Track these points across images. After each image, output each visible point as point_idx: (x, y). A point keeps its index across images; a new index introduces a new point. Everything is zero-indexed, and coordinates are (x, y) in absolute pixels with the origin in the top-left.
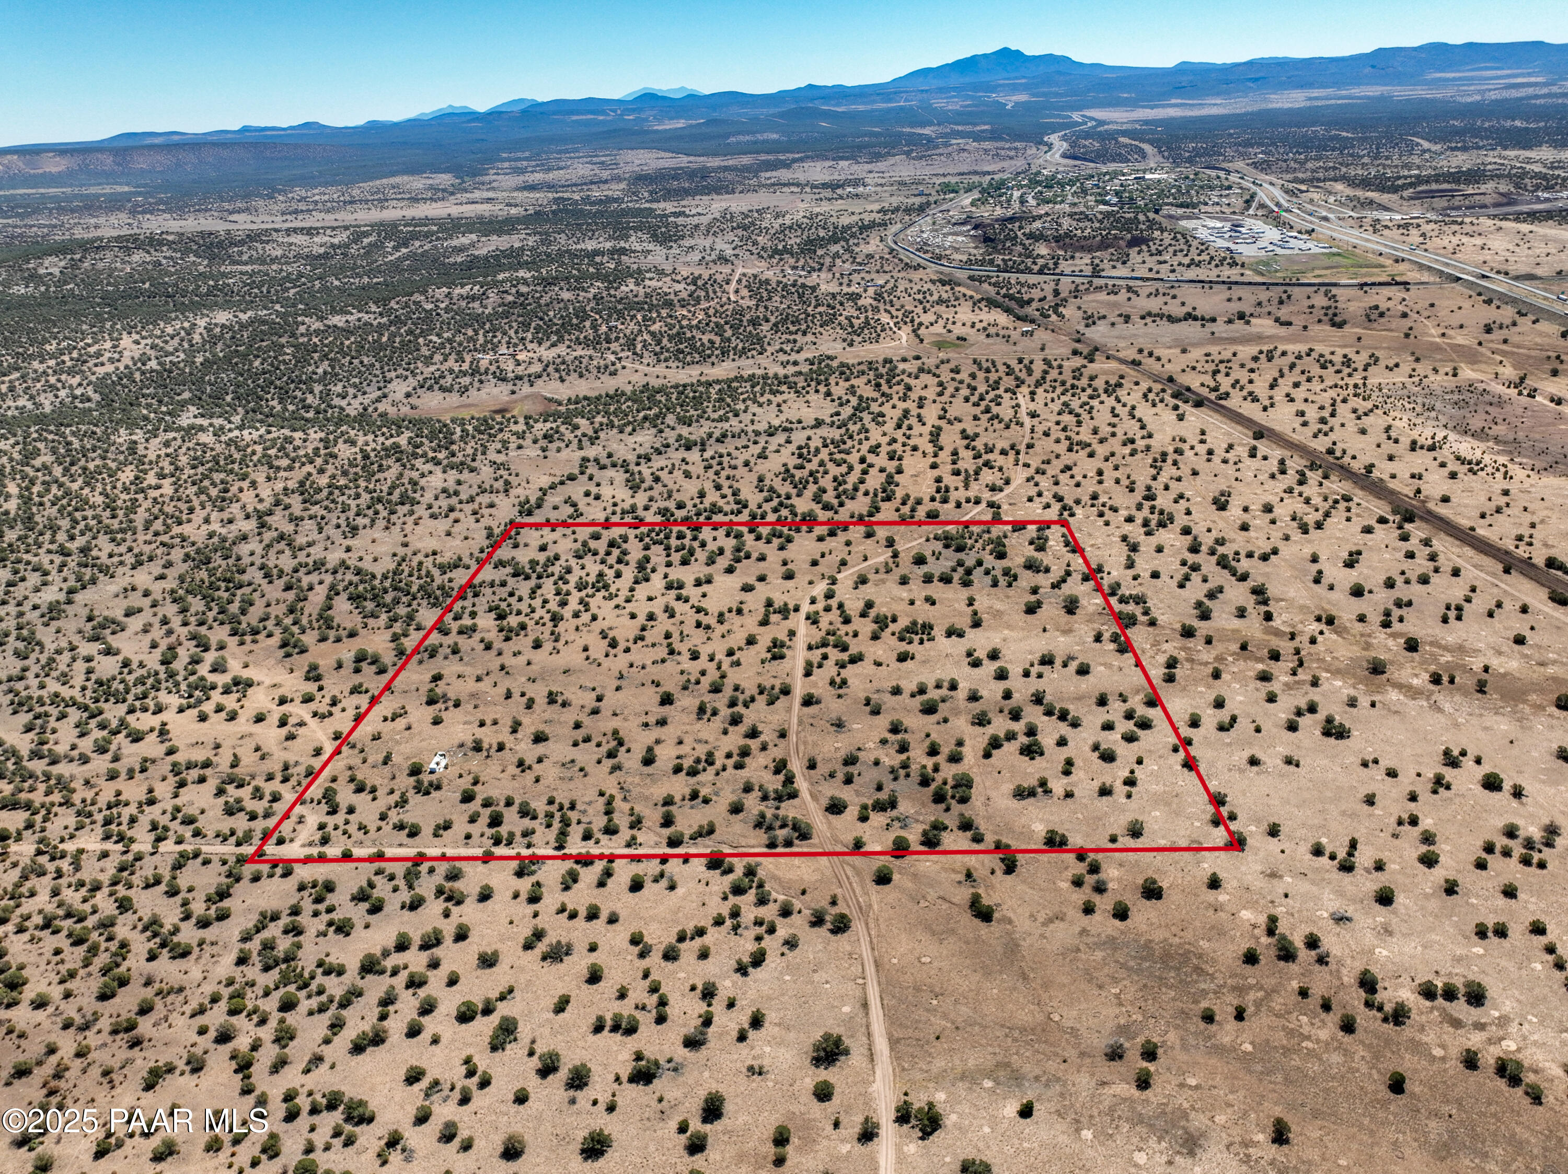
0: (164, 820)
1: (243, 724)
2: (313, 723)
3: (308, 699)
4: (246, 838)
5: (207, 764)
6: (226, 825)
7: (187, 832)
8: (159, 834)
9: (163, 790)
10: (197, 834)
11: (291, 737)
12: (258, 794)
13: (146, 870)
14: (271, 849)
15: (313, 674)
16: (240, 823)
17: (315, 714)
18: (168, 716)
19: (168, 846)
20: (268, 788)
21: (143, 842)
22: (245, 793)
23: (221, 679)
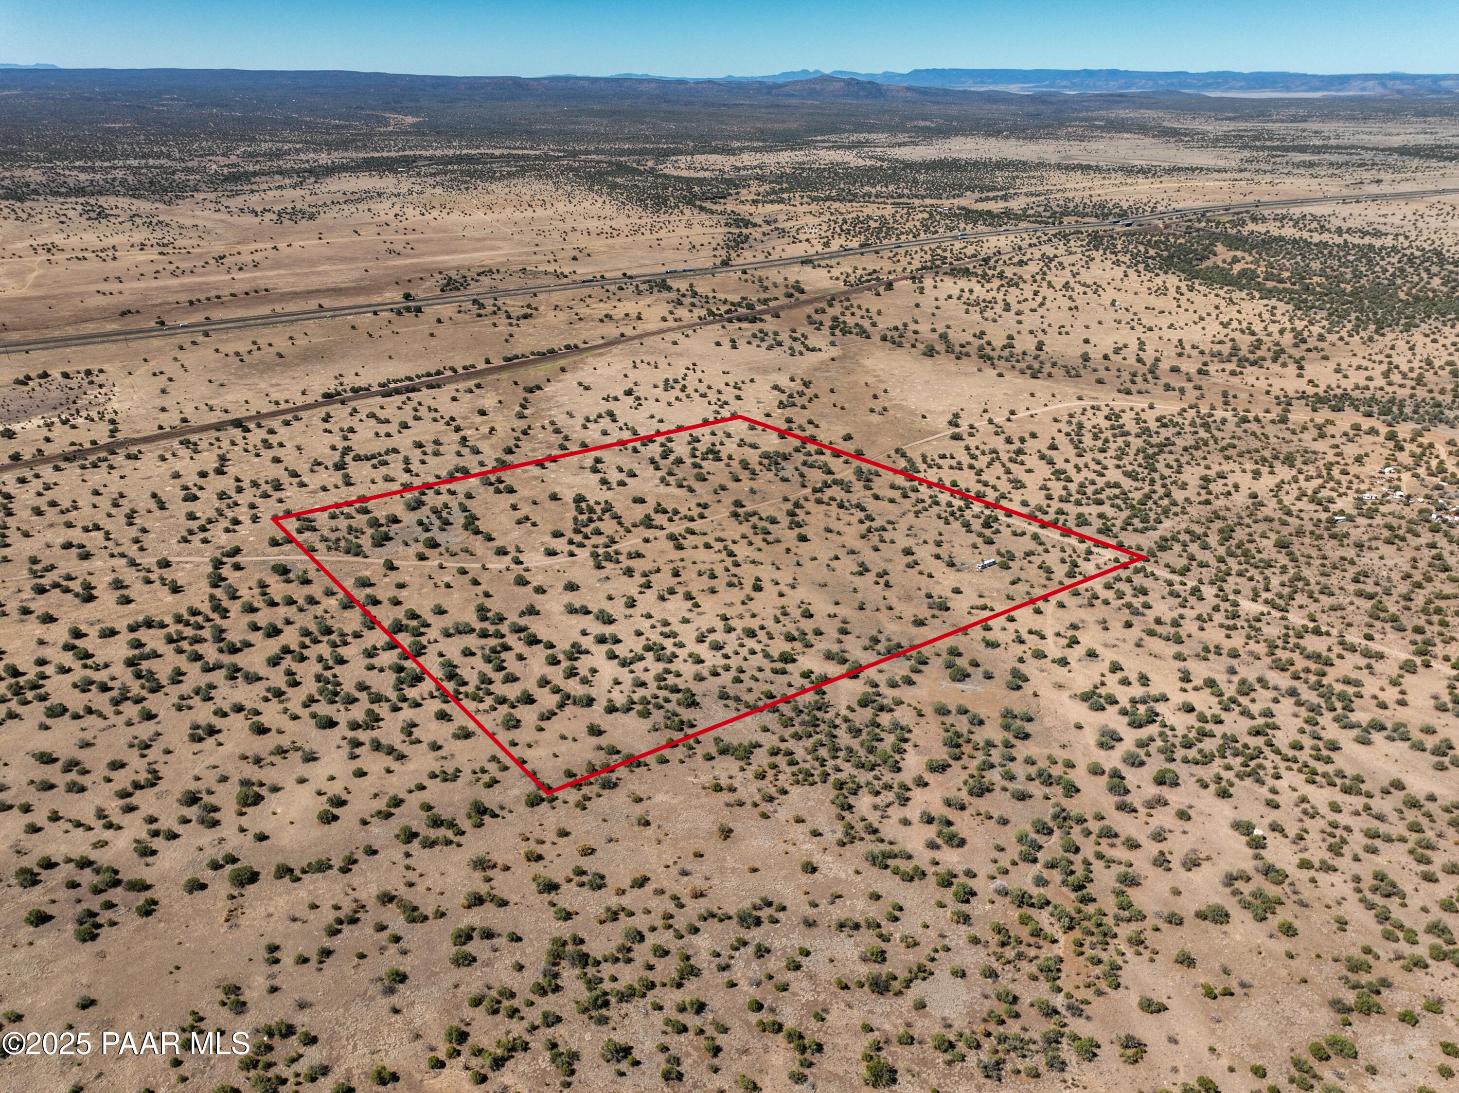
0: (1192, 600)
1: (1108, 656)
2: (1049, 633)
3: (1040, 655)
4: (1137, 571)
5: (1151, 633)
6: (1148, 583)
7: (1177, 587)
8: (1196, 592)
9: (1190, 626)
10: (1170, 584)
11: (1074, 627)
12: (1120, 595)
13: (1207, 574)
14: (1124, 558)
15: (1018, 680)
16: (1138, 580)
17: (1043, 637)
18: (1177, 698)
19: (1191, 584)
20: (1110, 595)
21: (1209, 591)
22: (1128, 598)
23: (1112, 718)
